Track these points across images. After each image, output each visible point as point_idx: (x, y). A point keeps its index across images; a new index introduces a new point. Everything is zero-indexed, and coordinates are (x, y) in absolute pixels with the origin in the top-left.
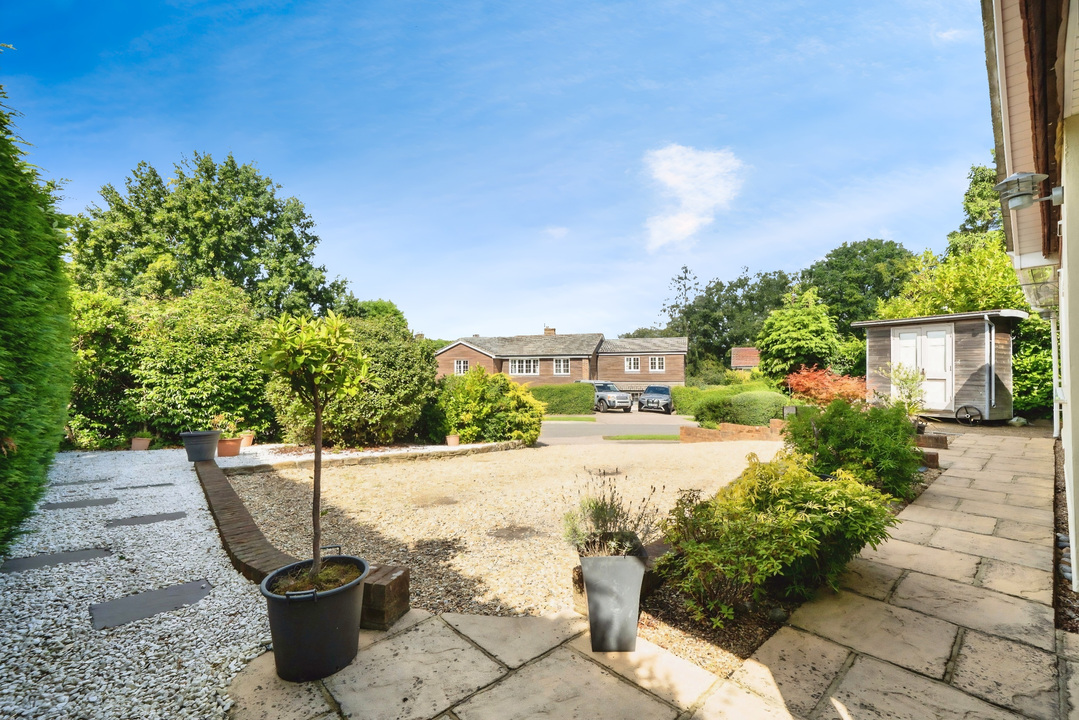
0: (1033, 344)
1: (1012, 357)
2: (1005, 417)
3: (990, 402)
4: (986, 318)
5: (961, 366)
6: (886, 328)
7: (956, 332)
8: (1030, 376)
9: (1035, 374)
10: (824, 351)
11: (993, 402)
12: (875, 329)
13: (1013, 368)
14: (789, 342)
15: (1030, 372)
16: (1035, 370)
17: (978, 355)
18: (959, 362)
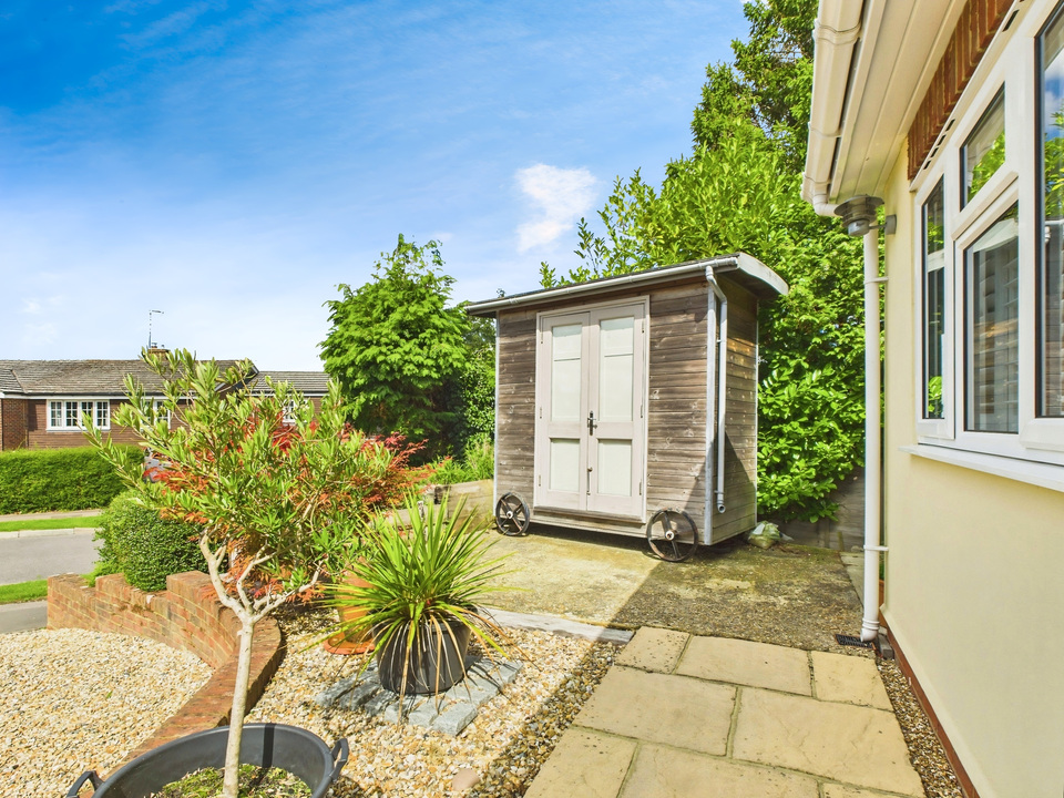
0: (793, 358)
1: (757, 386)
2: (743, 527)
3: (715, 496)
4: (710, 275)
5: (661, 405)
6: (528, 316)
7: (652, 315)
8: (786, 428)
9: (795, 424)
10: (425, 372)
11: (720, 497)
12: (511, 318)
13: (760, 411)
14: (353, 349)
15: (787, 422)
16: (796, 415)
17: (694, 375)
18: (656, 397)
